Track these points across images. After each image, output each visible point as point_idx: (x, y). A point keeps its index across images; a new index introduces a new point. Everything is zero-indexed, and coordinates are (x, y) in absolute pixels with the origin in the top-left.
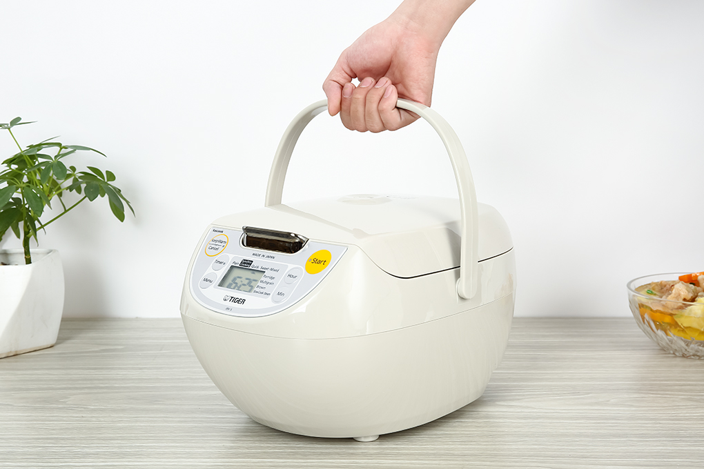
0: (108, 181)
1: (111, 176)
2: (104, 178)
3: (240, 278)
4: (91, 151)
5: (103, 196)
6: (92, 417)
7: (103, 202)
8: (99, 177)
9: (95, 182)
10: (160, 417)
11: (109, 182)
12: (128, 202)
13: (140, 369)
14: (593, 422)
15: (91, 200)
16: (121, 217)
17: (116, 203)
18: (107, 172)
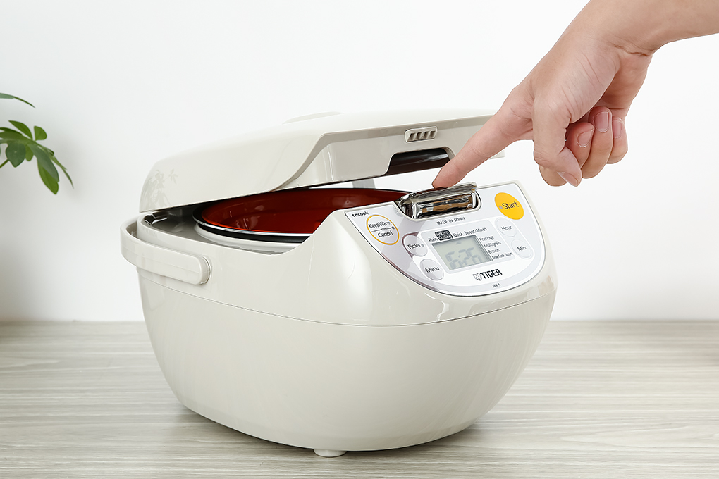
0: (37, 139)
1: (41, 134)
2: (30, 136)
3: (453, 253)
4: (15, 99)
5: (29, 159)
6: (19, 459)
7: (30, 167)
8: (24, 135)
9: (20, 142)
10: (113, 460)
11: (38, 142)
12: (63, 169)
13: (82, 391)
14: (694, 465)
15: (15, 165)
16: (54, 187)
17: (48, 170)
18: (36, 128)
